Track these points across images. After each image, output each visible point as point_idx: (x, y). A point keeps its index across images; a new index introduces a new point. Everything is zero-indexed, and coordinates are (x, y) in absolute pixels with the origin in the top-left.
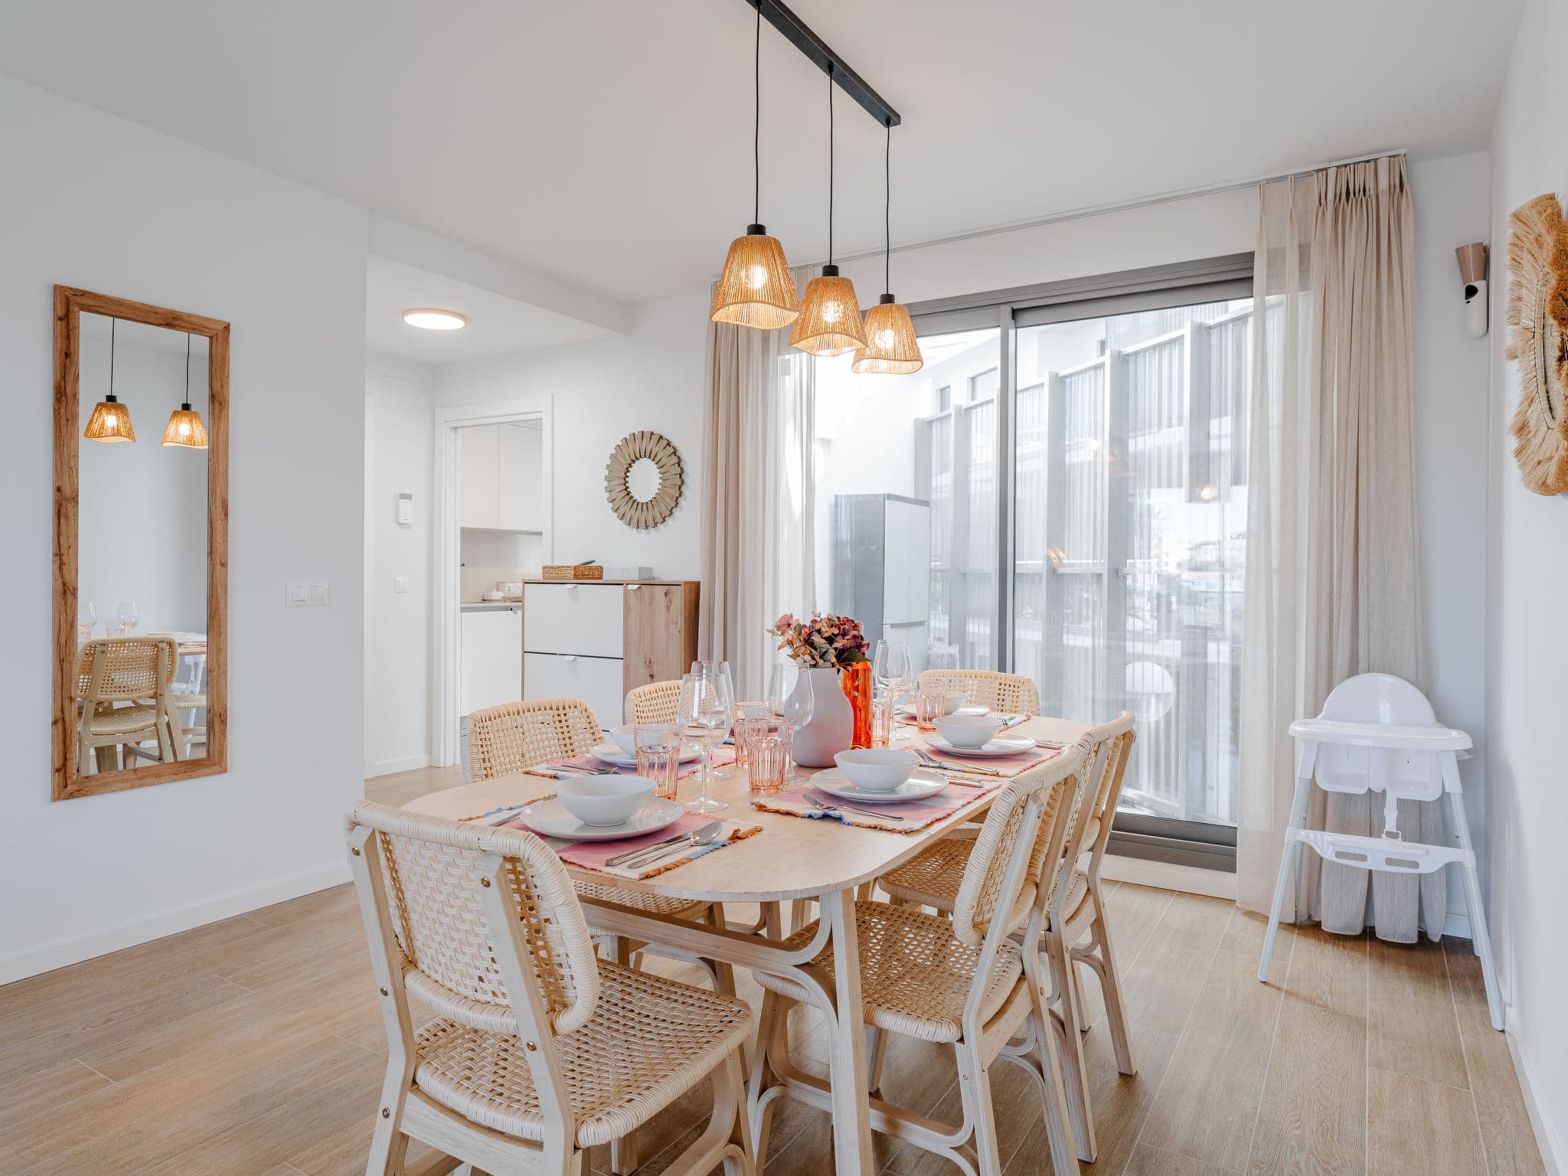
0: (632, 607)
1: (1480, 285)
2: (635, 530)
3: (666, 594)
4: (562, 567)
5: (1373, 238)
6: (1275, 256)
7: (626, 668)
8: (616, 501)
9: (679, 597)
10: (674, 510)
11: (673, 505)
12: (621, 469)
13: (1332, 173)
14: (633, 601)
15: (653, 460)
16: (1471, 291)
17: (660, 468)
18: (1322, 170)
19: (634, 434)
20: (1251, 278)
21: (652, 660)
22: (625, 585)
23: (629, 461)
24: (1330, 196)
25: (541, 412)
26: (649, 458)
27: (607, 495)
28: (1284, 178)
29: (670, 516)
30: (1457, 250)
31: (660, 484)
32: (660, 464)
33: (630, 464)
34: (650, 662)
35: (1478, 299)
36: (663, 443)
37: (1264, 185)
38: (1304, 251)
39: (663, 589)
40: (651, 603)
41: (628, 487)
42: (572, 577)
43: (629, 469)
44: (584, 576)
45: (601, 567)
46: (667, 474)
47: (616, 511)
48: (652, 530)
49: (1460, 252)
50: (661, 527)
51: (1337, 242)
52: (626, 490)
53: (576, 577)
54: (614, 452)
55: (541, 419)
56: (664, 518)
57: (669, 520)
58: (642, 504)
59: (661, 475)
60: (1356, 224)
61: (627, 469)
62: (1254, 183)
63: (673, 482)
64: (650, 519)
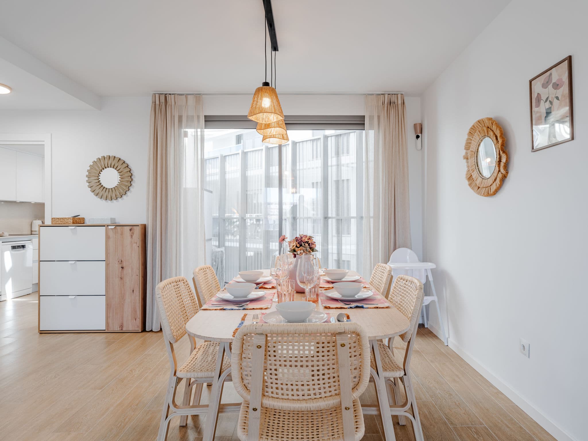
0: (111, 236)
1: (420, 135)
2: (104, 201)
3: (130, 230)
4: (65, 218)
5: (397, 117)
6: (371, 118)
7: (107, 265)
8: (93, 187)
9: (138, 232)
10: (127, 192)
11: (127, 190)
12: (96, 172)
13: (386, 96)
14: (111, 234)
15: (116, 169)
16: (418, 137)
17: (119, 173)
18: (383, 94)
19: (104, 156)
20: (364, 124)
21: (123, 260)
22: (106, 226)
23: (101, 169)
24: (386, 103)
25: (44, 141)
26: (113, 168)
27: (88, 184)
28: (373, 94)
29: (125, 195)
30: (414, 124)
31: (119, 180)
32: (120, 171)
33: (101, 170)
34: (121, 261)
35: (420, 139)
36: (121, 162)
37: (367, 95)
38: (379, 117)
39: (129, 228)
40: (122, 234)
41: (100, 181)
42: (71, 223)
43: (101, 172)
44: (77, 223)
45: (84, 218)
46: (123, 176)
47: (93, 192)
48: (115, 201)
49: (415, 125)
50: (119, 199)
51: (388, 117)
52: (99, 182)
53: (73, 223)
54: (92, 164)
55: (44, 145)
56: (121, 196)
57: (124, 197)
58: (109, 189)
59: (120, 176)
60: (392, 112)
61: (100, 172)
62: (365, 94)
63: (128, 180)
64: (114, 196)
